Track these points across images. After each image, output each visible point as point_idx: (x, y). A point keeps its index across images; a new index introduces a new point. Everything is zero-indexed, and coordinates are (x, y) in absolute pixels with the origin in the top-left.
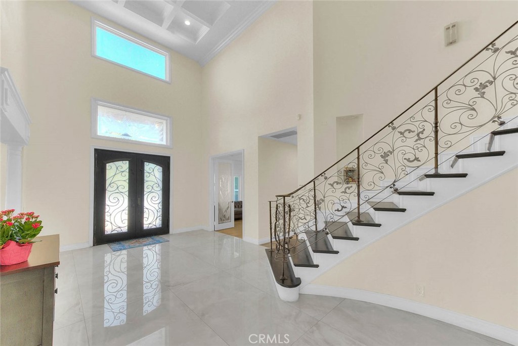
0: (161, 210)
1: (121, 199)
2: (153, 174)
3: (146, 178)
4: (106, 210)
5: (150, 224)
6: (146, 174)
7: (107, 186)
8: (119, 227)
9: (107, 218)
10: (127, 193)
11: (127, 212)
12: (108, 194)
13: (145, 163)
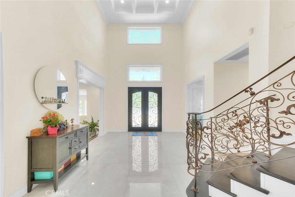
0: (157, 118)
1: (138, 110)
2: (153, 97)
3: (149, 100)
4: (133, 116)
5: (152, 125)
6: (149, 98)
7: (133, 104)
8: (138, 125)
9: (133, 119)
10: (141, 108)
11: (141, 117)
12: (133, 108)
13: (149, 92)
